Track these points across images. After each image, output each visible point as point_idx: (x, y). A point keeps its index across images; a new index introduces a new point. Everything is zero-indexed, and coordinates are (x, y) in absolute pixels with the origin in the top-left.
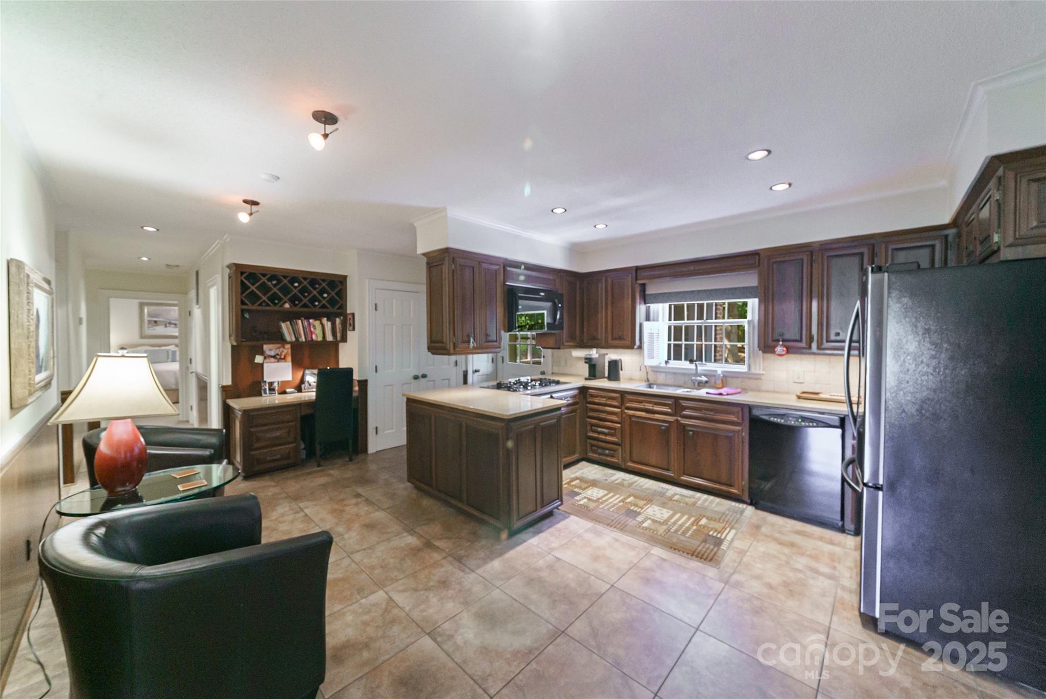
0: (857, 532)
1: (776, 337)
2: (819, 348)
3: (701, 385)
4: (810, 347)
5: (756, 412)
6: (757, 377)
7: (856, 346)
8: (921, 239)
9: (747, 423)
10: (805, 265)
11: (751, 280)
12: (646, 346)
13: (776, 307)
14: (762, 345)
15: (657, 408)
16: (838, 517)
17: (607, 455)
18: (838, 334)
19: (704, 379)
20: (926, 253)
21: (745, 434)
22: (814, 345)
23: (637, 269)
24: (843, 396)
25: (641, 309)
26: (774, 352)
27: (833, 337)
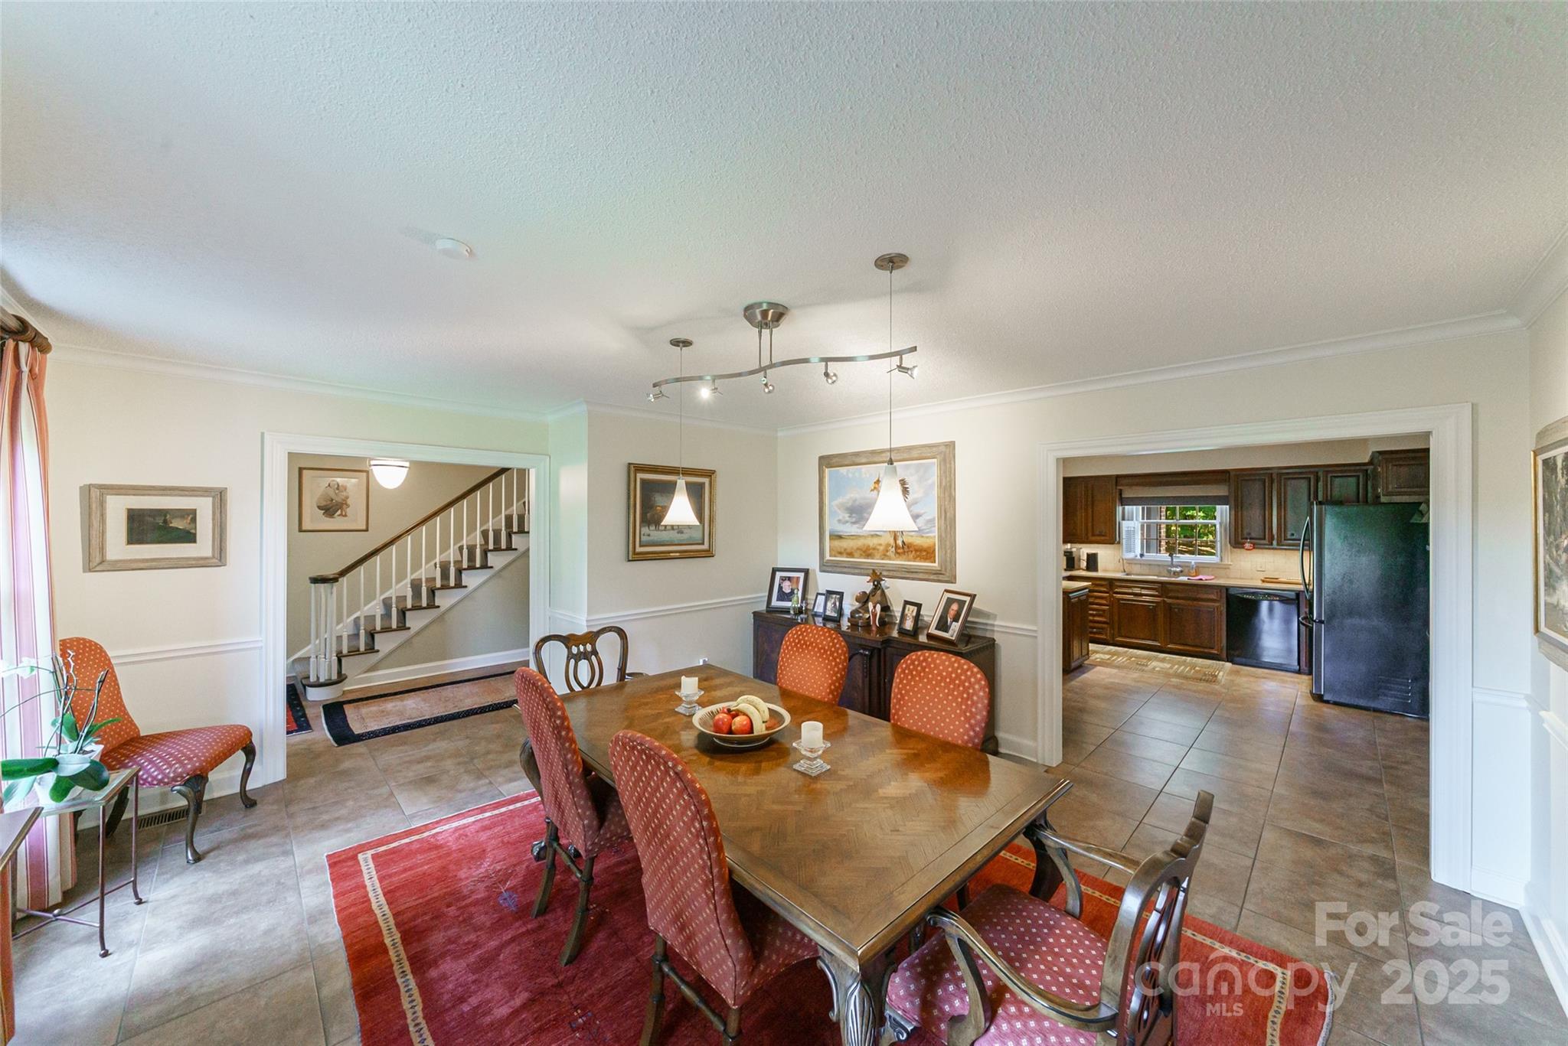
0: (1310, 673)
1: (1245, 536)
2: (1278, 544)
3: (1176, 574)
4: (1272, 544)
5: (1232, 592)
6: (1227, 568)
7: (1307, 545)
8: (1350, 471)
9: (1225, 600)
10: (1267, 484)
11: (1221, 491)
12: (1124, 542)
13: (1245, 513)
14: (1233, 541)
15: (1144, 592)
16: (1296, 664)
17: (1095, 633)
18: (1293, 535)
19: (1178, 569)
20: (1353, 480)
21: (1224, 609)
22: (1275, 543)
23: (1118, 477)
24: (1300, 580)
25: (1119, 509)
26: (1243, 548)
27: (1289, 537)
